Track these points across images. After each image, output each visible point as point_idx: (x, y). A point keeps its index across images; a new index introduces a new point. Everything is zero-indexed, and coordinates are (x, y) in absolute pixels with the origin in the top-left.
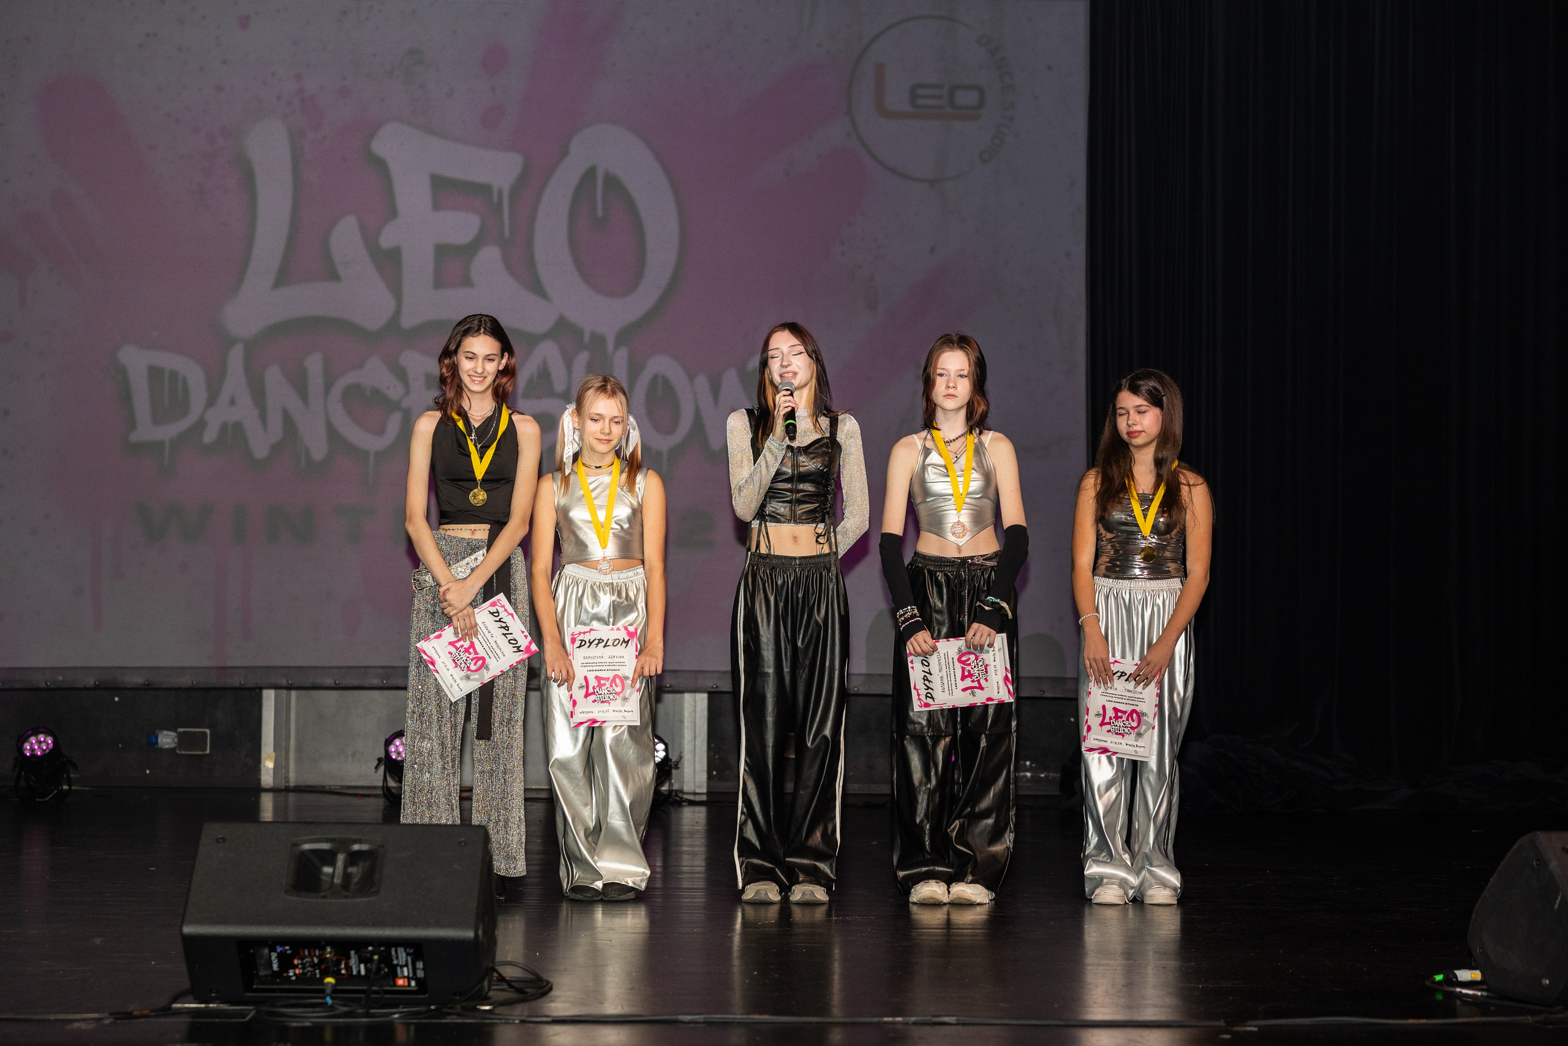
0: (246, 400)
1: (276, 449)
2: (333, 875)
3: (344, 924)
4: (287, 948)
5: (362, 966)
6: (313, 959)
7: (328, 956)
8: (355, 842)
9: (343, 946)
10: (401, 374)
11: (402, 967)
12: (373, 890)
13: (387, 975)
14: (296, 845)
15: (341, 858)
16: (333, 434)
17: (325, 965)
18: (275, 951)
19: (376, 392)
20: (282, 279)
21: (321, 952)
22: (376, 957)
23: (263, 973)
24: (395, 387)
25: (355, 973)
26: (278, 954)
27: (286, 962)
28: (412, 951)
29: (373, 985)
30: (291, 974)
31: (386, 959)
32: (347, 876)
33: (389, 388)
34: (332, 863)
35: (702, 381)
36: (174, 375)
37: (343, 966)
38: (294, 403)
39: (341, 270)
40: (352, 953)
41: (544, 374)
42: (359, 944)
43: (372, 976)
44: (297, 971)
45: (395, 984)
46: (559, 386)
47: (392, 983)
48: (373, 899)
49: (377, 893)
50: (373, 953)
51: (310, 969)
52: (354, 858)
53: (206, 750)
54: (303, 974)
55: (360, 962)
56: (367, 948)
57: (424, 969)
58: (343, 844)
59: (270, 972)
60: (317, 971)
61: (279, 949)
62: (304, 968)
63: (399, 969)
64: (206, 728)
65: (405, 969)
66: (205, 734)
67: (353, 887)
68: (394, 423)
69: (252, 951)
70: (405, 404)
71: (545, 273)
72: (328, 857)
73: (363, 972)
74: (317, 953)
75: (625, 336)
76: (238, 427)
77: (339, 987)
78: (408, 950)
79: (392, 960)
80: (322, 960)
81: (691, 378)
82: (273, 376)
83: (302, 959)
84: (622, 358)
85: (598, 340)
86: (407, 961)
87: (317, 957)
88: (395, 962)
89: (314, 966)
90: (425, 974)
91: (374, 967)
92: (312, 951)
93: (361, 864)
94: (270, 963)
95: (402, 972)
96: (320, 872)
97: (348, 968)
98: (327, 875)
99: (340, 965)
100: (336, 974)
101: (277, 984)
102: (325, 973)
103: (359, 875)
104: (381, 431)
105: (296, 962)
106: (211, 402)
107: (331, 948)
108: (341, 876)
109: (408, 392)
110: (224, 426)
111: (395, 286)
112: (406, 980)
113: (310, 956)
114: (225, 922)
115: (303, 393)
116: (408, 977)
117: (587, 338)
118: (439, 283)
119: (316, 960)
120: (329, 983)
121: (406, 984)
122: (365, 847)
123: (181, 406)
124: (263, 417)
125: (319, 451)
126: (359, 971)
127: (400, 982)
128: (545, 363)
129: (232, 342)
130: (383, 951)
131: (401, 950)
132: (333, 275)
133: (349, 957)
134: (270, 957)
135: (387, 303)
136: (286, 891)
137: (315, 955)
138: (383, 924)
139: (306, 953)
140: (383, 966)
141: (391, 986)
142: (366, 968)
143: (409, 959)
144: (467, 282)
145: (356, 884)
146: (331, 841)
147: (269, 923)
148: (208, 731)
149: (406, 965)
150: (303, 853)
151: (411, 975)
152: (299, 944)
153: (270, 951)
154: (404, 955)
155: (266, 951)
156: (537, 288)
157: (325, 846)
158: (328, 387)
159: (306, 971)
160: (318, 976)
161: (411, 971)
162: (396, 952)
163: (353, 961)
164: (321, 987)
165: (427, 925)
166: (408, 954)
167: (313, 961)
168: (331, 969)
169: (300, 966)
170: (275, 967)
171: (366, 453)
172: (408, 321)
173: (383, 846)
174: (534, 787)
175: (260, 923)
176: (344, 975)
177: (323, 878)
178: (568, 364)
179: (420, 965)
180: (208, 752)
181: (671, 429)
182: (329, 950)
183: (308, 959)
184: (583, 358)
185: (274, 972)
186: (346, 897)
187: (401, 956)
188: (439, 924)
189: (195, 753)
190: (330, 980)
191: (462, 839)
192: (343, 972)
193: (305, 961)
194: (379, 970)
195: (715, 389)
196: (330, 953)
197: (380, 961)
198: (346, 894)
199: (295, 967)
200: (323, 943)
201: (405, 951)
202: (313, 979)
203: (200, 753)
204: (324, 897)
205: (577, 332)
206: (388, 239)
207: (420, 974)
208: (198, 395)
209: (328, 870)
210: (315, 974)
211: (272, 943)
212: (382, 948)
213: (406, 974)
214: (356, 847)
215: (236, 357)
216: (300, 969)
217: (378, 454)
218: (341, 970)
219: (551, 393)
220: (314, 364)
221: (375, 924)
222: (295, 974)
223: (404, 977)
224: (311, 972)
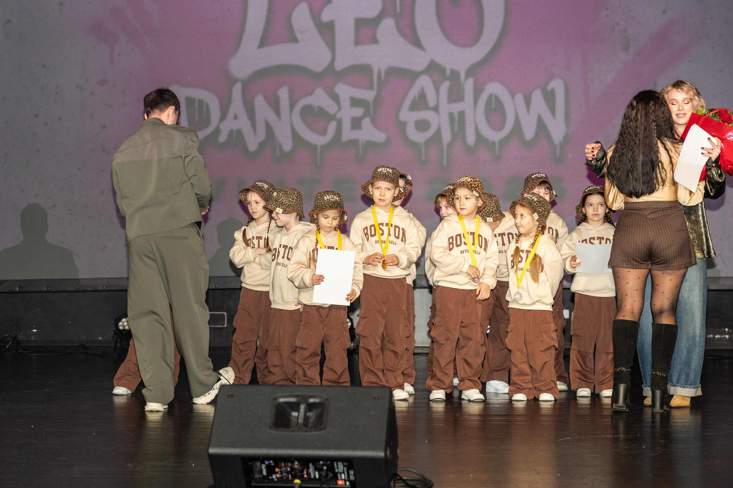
0: (243, 116)
1: (262, 145)
2: (298, 418)
3: (305, 447)
4: (271, 462)
5: (317, 473)
6: (286, 468)
7: (296, 467)
8: (311, 397)
9: (305, 461)
10: (335, 98)
11: (341, 473)
12: (323, 426)
13: (332, 478)
14: (275, 399)
15: (303, 407)
16: (295, 134)
17: (295, 472)
18: (264, 463)
19: (320, 109)
20: (264, 42)
21: (292, 464)
22: (325, 468)
23: (257, 476)
24: (332, 106)
25: (312, 476)
26: (266, 465)
27: (271, 470)
28: (346, 464)
29: (323, 484)
30: (274, 477)
31: (331, 469)
32: (306, 418)
33: (328, 107)
34: (298, 410)
35: (519, 98)
36: (201, 102)
37: (305, 472)
38: (271, 116)
39: (299, 36)
40: (311, 465)
41: (422, 96)
42: (315, 460)
43: (323, 479)
44: (278, 476)
45: (337, 484)
46: (432, 103)
47: (335, 483)
48: (322, 432)
49: (325, 428)
50: (323, 465)
51: (285, 474)
52: (310, 407)
53: (225, 325)
54: (282, 477)
55: (316, 469)
56: (319, 462)
57: (354, 475)
58: (304, 399)
59: (261, 476)
60: (290, 476)
61: (266, 462)
62: (281, 474)
63: (339, 475)
64: (224, 312)
65: (343, 475)
66: (224, 315)
67: (310, 425)
68: (332, 127)
69: (250, 464)
70: (338, 116)
71: (421, 33)
72: (295, 407)
73: (317, 476)
74: (289, 465)
75: (471, 72)
76: (239, 132)
77: (303, 485)
78: (344, 464)
79: (334, 470)
80: (292, 469)
81: (513, 95)
82: (259, 101)
83: (280, 468)
84: (470, 85)
85: (455, 74)
86: (344, 470)
87: (289, 467)
88: (337, 471)
89: (288, 472)
90: (355, 477)
91: (324, 474)
92: (286, 464)
93: (315, 410)
94: (261, 471)
95: (341, 476)
96: (290, 415)
97: (308, 474)
98: (294, 417)
99: (303, 471)
100: (301, 478)
101: (266, 483)
102: (295, 477)
103: (314, 417)
104: (324, 133)
105: (277, 470)
106: (223, 117)
107: (298, 462)
108: (303, 418)
109: (340, 109)
110: (231, 132)
111: (331, 45)
112: (344, 482)
113: (286, 467)
114: (234, 446)
115: (277, 110)
116: (345, 480)
117: (448, 73)
118: (358, 42)
119: (289, 469)
120: (296, 483)
121: (344, 483)
122: (317, 400)
123: (206, 121)
124: (254, 126)
125: (287, 145)
126: (315, 476)
127: (340, 482)
128: (423, 89)
129: (235, 81)
130: (329, 464)
131: (340, 464)
132: (295, 40)
133: (308, 468)
134: (261, 467)
135: (327, 56)
136: (270, 428)
137: (288, 466)
138: (329, 448)
139: (283, 464)
140: (329, 473)
141: (334, 485)
142: (319, 475)
143: (345, 469)
144: (374, 41)
145: (312, 423)
146: (297, 396)
147: (260, 447)
148: (225, 313)
149: (344, 473)
150: (280, 404)
151: (346, 478)
152: (278, 460)
153: (261, 464)
154: (342, 466)
155: (259, 464)
156: (417, 43)
157: (293, 400)
158: (292, 106)
159: (283, 475)
160: (290, 478)
161: (346, 476)
162: (337, 465)
163: (311, 470)
164: (292, 485)
165: (355, 449)
166: (344, 466)
167: (287, 469)
168: (298, 474)
169: (280, 473)
170: (265, 473)
171: (315, 147)
172: (339, 66)
173: (328, 400)
174: (420, 346)
175: (255, 447)
176: (306, 478)
177: (292, 419)
178: (437, 90)
179: (352, 472)
180: (226, 326)
181: (500, 128)
182: (296, 463)
183: (284, 469)
184: (445, 86)
185: (264, 476)
186: (306, 431)
187: (340, 467)
188: (363, 448)
189: (218, 326)
190: (297, 481)
191: (376, 395)
192: (305, 476)
193: (282, 469)
194: (327, 475)
195: (528, 102)
196: (297, 465)
197: (327, 470)
198: (306, 429)
199: (276, 473)
200: (293, 459)
201: (343, 464)
202: (287, 481)
203: (221, 326)
204: (293, 431)
205: (443, 70)
206: (326, 16)
207: (352, 478)
208: (215, 114)
209: (295, 414)
210: (288, 477)
211: (262, 459)
212: (329, 462)
213: (343, 477)
214: (312, 400)
215: (237, 90)
216: (279, 474)
217: (323, 147)
218: (303, 475)
219: (427, 107)
220: (284, 94)
221: (323, 448)
222: (277, 477)
223: (342, 480)
224: (286, 476)
